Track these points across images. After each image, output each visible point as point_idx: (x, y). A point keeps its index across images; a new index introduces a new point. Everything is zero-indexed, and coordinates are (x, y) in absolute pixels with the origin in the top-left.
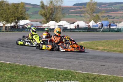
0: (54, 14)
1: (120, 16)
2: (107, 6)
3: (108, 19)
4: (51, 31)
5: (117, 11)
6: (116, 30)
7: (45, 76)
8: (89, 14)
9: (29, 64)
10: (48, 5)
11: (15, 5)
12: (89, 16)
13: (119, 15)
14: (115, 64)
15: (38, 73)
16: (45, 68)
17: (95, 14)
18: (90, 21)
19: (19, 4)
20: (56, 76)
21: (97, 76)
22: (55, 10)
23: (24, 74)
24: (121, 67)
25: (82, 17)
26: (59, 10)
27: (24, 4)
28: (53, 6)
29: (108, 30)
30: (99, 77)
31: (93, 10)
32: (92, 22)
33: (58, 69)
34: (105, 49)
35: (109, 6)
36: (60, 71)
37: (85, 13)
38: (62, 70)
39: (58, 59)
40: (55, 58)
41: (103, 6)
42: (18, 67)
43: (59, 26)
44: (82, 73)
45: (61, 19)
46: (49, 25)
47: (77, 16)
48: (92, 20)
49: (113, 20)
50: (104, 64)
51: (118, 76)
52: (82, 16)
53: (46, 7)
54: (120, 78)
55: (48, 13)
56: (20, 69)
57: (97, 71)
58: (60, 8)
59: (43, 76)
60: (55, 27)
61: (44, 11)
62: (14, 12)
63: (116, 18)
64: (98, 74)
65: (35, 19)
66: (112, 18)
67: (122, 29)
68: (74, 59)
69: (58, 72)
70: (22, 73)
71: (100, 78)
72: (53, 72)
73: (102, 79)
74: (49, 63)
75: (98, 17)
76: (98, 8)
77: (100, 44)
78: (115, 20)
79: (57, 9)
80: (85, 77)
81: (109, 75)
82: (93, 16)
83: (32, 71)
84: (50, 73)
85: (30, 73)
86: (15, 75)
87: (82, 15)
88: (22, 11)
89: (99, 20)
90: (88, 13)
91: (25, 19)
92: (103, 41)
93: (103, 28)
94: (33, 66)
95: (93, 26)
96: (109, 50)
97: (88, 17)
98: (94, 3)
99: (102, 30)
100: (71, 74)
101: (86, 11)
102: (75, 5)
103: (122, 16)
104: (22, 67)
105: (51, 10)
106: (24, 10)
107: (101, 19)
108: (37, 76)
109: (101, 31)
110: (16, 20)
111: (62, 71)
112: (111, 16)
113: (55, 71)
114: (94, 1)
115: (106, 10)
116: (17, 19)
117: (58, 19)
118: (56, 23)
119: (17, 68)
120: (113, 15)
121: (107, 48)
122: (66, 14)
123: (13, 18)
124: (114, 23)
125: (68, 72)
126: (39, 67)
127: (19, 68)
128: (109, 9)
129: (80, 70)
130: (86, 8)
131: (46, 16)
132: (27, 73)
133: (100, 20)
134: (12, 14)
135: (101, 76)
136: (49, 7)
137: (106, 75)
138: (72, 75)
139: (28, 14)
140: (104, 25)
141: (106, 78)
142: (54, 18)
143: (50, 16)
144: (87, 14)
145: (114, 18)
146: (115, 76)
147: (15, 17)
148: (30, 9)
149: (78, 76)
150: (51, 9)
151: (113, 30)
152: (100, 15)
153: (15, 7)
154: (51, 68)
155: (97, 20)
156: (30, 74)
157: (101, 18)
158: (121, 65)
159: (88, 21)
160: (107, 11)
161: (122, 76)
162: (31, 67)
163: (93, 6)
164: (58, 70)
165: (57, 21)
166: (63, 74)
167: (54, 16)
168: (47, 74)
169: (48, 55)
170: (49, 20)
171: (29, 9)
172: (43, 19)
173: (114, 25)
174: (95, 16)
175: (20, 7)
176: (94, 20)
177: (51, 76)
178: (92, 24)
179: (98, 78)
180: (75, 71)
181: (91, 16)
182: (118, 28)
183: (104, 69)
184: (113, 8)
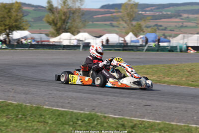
0: (70, 21)
1: (176, 26)
2: (154, 9)
3: (155, 30)
4: (63, 49)
5: (171, 18)
6: (169, 48)
7: (55, 122)
8: (126, 23)
9: (28, 102)
10: (60, 7)
12: (125, 25)
13: (173, 25)
14: (167, 104)
15: (43, 117)
16: (55, 108)
17: (134, 23)
18: (127, 34)
20: (72, 121)
21: (138, 123)
22: (71, 15)
23: (20, 118)
24: (177, 108)
25: (114, 26)
26: (77, 14)
27: (20, 5)
28: (68, 9)
31: (131, 16)
32: (131, 34)
33: (75, 111)
35: (157, 9)
36: (79, 114)
37: (119, 21)
38: (82, 112)
39: (75, 94)
40: (69, 94)
41: (147, 9)
42: (10, 107)
44: (114, 118)
45: (81, 31)
46: (60, 39)
47: (106, 24)
48: (131, 32)
49: (164, 32)
50: (149, 103)
51: (172, 123)
53: (56, 10)
54: (174, 127)
55: (59, 19)
56: (13, 110)
57: (138, 114)
58: (79, 12)
59: (50, 122)
60: (70, 42)
61: (53, 17)
64: (140, 119)
65: (38, 30)
66: (162, 30)
68: (100, 94)
69: (75, 116)
70: (17, 117)
71: (143, 126)
72: (66, 115)
73: (146, 128)
74: (61, 101)
75: (140, 26)
76: (140, 12)
77: (143, 70)
78: (167, 33)
79: (74, 12)
80: (118, 124)
81: (158, 121)
82: (132, 25)
83: (33, 113)
84: (61, 117)
86: (5, 120)
87: (115, 23)
89: (142, 32)
90: (123, 21)
91: (22, 28)
92: (148, 66)
94: (34, 105)
95: (132, 41)
96: (157, 80)
97: (124, 27)
98: (134, 5)
99: (146, 48)
100: (97, 119)
101: (121, 17)
102: (103, 7)
103: (178, 26)
105: (64, 15)
108: (41, 122)
109: (144, 50)
111: (81, 114)
112: (161, 26)
113: (70, 115)
114: (134, 2)
115: (153, 16)
117: (76, 30)
118: (72, 36)
120: (165, 25)
122: (88, 22)
123: (3, 28)
124: (165, 37)
125: (92, 116)
126: (45, 107)
128: (157, 14)
129: (111, 112)
130: (121, 12)
131: (56, 25)
132: (26, 117)
133: (144, 32)
134: (2, 21)
135: (144, 123)
136: (61, 10)
137: (153, 121)
139: (26, 22)
140: (149, 40)
141: (152, 125)
142: (69, 28)
143: (62, 25)
145: (165, 29)
146: (167, 122)
149: (107, 123)
151: (164, 49)
152: (143, 23)
153: (6, 9)
154: (63, 109)
155: (138, 32)
156: (29, 119)
157: (145, 29)
158: (177, 105)
159: (123, 34)
160: (155, 18)
163: (131, 10)
164: (75, 113)
165: (73, 33)
166: (83, 119)
167: (68, 24)
168: (57, 119)
170: (61, 31)
172: (51, 29)
173: (165, 40)
174: (135, 26)
175: (14, 10)
176: (133, 32)
177: (64, 121)
178: (130, 38)
179: (140, 126)
180: (103, 114)
181: (128, 26)
182: (171, 45)
183: (149, 111)
184: (165, 13)
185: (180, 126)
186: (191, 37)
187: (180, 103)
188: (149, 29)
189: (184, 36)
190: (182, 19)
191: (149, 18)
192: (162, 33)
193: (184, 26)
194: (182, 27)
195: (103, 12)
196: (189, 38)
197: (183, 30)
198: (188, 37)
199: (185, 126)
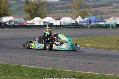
0: (39, 10)
1: (109, 11)
3: (96, 14)
4: (35, 28)
5: (106, 6)
6: (105, 26)
7: (30, 75)
9: (12, 62)
10: (33, 1)
12: (76, 11)
13: (107, 11)
15: (22, 72)
16: (30, 66)
17: (82, 10)
18: (77, 17)
20: (41, 75)
21: (84, 75)
22: (40, 6)
23: (7, 73)
24: (109, 64)
25: (68, 13)
26: (44, 5)
28: (38, 2)
29: (96, 26)
31: (80, 5)
32: (80, 18)
33: (43, 68)
34: (93, 46)
37: (72, 9)
38: (47, 68)
39: (43, 57)
40: (39, 57)
41: (90, 1)
43: (44, 22)
44: (69, 72)
45: (47, 16)
46: (33, 21)
47: (63, 11)
48: (79, 16)
49: (101, 15)
50: (92, 61)
51: (106, 74)
53: (31, 2)
54: (108, 77)
55: (32, 9)
56: (2, 68)
57: (84, 69)
59: (27, 75)
60: (40, 24)
61: (28, 7)
63: (104, 13)
64: (85, 72)
65: (19, 16)
68: (60, 57)
69: (43, 71)
70: (5, 72)
71: (87, 76)
72: (37, 71)
73: (89, 78)
74: (34, 61)
75: (86, 12)
76: (86, 3)
77: (87, 41)
78: (103, 16)
79: (42, 4)
80: (71, 75)
81: (97, 73)
82: (80, 11)
83: (15, 70)
84: (34, 72)
85: (14, 72)
87: (69, 10)
88: (5, 7)
89: (87, 16)
91: (8, 15)
92: (91, 38)
94: (16, 65)
95: (80, 22)
96: (97, 47)
97: (75, 13)
99: (89, 26)
100: (57, 73)
101: (73, 7)
104: (4, 66)
105: (36, 6)
106: (7, 6)
108: (21, 75)
109: (89, 28)
111: (47, 70)
112: (99, 12)
113: (40, 70)
117: (44, 15)
118: (41, 19)
120: (101, 11)
121: (95, 45)
122: (52, 10)
124: (102, 19)
125: (54, 71)
126: (23, 66)
128: (97, 4)
129: (66, 68)
131: (30, 12)
132: (11, 73)
136: (34, 3)
137: (94, 73)
139: (11, 11)
141: (93, 76)
142: (39, 14)
143: (35, 12)
145: (102, 13)
146: (103, 74)
148: (13, 5)
149: (64, 75)
151: (101, 27)
152: (87, 10)
154: (35, 67)
155: (85, 16)
156: (13, 74)
157: (89, 14)
158: (109, 62)
159: (75, 17)
160: (95, 6)
162: (14, 66)
163: (80, 2)
166: (48, 73)
167: (39, 12)
168: (31, 73)
170: (34, 16)
173: (102, 20)
174: (82, 12)
175: (3, 3)
176: (81, 16)
177: (35, 75)
178: (79, 20)
180: (61, 70)
181: (78, 12)
182: (106, 24)
183: (91, 67)
184: (102, 3)
185: (112, 76)
187: (111, 61)
188: (92, 14)
189: (114, 18)
190: (113, 7)
191: (91, 7)
192: (100, 16)
193: (114, 11)
194: (113, 12)
195: (61, 3)
197: (114, 14)
198: (117, 19)
199: (115, 76)
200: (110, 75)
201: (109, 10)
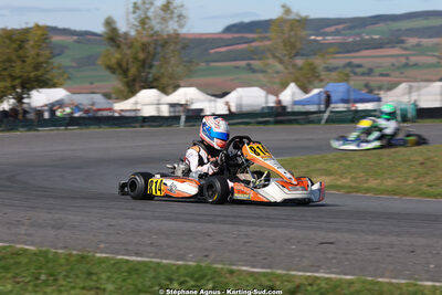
0: (155, 63)
1: (393, 65)
2: (344, 29)
3: (347, 75)
4: (142, 127)
5: (381, 48)
7: (120, 288)
8: (281, 62)
9: (61, 245)
10: (133, 33)
11: (15, 37)
12: (279, 67)
13: (386, 62)
14: (370, 238)
15: (94, 278)
16: (120, 257)
17: (300, 62)
18: (284, 86)
19: (27, 31)
20: (159, 285)
21: (305, 282)
22: (159, 49)
23: (44, 281)
24: (392, 246)
25: (254, 71)
26: (171, 48)
27: (45, 32)
28: (152, 36)
29: (350, 117)
30: (311, 285)
31: (293, 46)
32: (292, 88)
33: (165, 261)
34: (339, 183)
35: (350, 28)
36: (174, 268)
37: (267, 58)
38: (180, 263)
39: (166, 225)
40: (154, 224)
41: (328, 30)
42: (21, 259)
43: (172, 105)
44: (252, 274)
45: (182, 83)
46: (136, 103)
47: (237, 67)
48: (292, 81)
49: (367, 78)
50: (332, 236)
51: (381, 280)
52: (256, 68)
53: (126, 39)
54: (385, 288)
55: (131, 60)
56: (27, 264)
57: (306, 262)
58: (176, 43)
59: (110, 287)
60: (159, 110)
61: (118, 56)
62: (10, 60)
63: (377, 71)
64: (309, 274)
65: (88, 85)
66: (363, 74)
67: (398, 112)
68: (223, 222)
69: (165, 271)
70: (37, 279)
71: (315, 288)
72: (146, 271)
74: (135, 241)
75: (313, 69)
76: (313, 37)
77: (319, 166)
78: (374, 81)
79: (165, 44)
81: (349, 277)
82: (294, 66)
83: (72, 269)
84: (135, 276)
85: (67, 276)
86: (9, 287)
87: (256, 64)
88: (38, 55)
89: (316, 82)
90: (275, 57)
91: (51, 83)
93: (329, 109)
94: (75, 252)
95: (295, 103)
96: (350, 187)
97: (277, 72)
98: (299, 21)
99: (326, 115)
100: (213, 278)
101: (269, 50)
102: (229, 29)
103: (397, 64)
104: (35, 258)
105: (143, 50)
106: (46, 53)
107: (323, 77)
108: (90, 289)
109: (323, 121)
110: (19, 90)
111: (178, 267)
112: (359, 66)
113: (155, 270)
114: (297, 15)
115: (341, 45)
116: (23, 87)
117: (171, 82)
118: (163, 95)
119: (19, 263)
120: (368, 63)
121: (345, 181)
122: (198, 64)
123: (8, 84)
124: (370, 91)
125: (201, 270)
126: (98, 255)
127: (26, 260)
128: (351, 40)
129: (246, 261)
130: (269, 39)
131: (125, 72)
132: (56, 280)
133: (322, 81)
134: (5, 69)
135: (318, 282)
136: (136, 39)
137: (339, 277)
138: (217, 279)
139: (59, 68)
140: (334, 97)
141: (336, 286)
142: (156, 79)
143: (139, 72)
144: (271, 61)
145: (370, 72)
146: (369, 279)
147: (13, 78)
148: (66, 47)
150: (144, 47)
152: (318, 61)
153: (13, 41)
154: (139, 259)
155: (310, 82)
156: (64, 283)
157: (324, 74)
158: (394, 239)
159: (275, 87)
160: (345, 48)
161: (395, 278)
162: (68, 257)
163: (292, 33)
164: (166, 266)
165: (165, 90)
166: (182, 279)
167: (154, 71)
168: (124, 280)
169: (131, 212)
170: (137, 86)
171: (62, 49)
172: (115, 83)
173: (370, 96)
174: (301, 69)
175: (32, 43)
176: (296, 81)
177: (140, 286)
178: (290, 95)
179: (309, 288)
180: (227, 267)
181: (286, 68)
183: (330, 256)
184: (367, 37)
185: (398, 286)
186: (425, 87)
187: (398, 235)
188: (334, 75)
189: (411, 88)
190: (406, 49)
191: (331, 50)
192: (364, 82)
193: (411, 63)
194: (406, 66)
195: (229, 39)
196: (423, 91)
197: (408, 72)
198: (419, 89)
199: (408, 285)
200: (394, 281)
201: (394, 60)
